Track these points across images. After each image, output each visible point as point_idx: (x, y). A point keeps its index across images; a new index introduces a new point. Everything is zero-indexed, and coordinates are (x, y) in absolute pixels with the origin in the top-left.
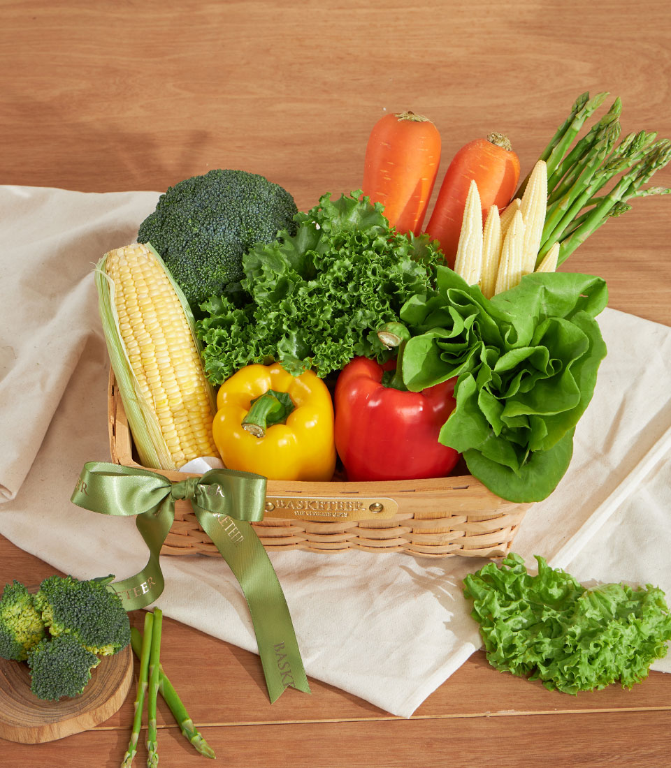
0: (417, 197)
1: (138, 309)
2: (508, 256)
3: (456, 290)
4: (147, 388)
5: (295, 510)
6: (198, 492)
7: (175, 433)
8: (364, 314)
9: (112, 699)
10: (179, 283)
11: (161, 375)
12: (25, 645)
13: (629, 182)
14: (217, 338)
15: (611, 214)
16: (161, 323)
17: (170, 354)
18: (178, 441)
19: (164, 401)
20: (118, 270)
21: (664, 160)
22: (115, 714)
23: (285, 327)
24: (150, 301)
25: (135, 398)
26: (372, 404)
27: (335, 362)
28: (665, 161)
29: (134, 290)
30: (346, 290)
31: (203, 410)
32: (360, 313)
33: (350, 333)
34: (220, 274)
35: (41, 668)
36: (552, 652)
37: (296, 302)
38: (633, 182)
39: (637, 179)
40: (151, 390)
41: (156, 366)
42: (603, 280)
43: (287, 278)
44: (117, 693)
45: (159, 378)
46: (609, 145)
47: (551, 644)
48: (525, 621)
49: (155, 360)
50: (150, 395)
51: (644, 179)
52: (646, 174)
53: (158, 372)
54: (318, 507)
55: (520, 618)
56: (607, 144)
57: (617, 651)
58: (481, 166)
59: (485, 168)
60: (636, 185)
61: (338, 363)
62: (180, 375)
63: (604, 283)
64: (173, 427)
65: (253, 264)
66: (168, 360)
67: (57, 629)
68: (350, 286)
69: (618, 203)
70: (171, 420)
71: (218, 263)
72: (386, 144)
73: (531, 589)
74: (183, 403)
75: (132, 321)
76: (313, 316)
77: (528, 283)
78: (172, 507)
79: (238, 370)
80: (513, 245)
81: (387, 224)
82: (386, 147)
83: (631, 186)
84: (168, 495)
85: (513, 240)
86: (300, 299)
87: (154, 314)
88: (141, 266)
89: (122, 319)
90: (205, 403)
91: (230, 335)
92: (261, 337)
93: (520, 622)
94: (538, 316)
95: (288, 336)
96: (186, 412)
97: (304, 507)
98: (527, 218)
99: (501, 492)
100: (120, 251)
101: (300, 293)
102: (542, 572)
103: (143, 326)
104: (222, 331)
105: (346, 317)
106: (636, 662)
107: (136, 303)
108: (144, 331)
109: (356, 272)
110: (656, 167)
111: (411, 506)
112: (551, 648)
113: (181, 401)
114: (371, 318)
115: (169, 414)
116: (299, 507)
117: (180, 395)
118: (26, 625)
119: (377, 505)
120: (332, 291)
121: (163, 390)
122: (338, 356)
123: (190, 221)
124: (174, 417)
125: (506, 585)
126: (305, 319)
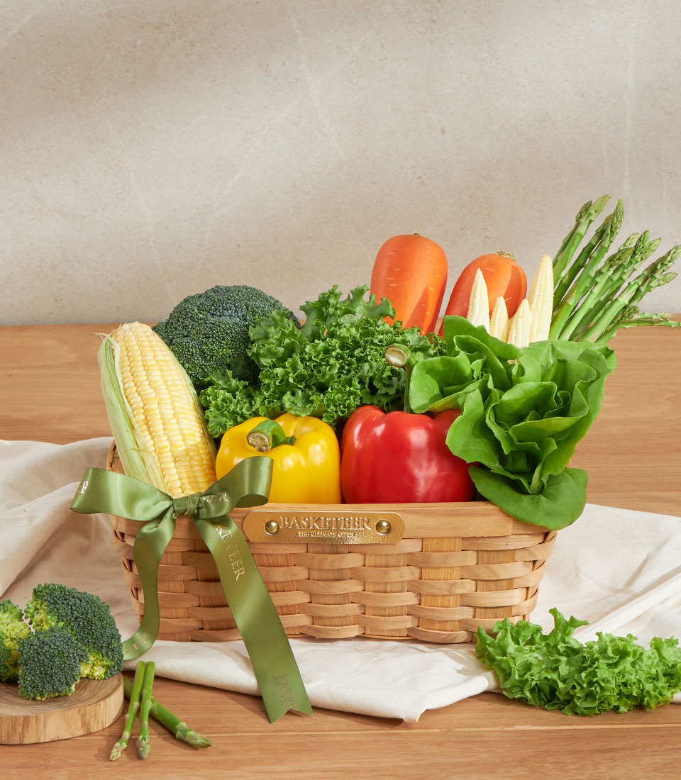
0: (423, 305)
1: (142, 368)
2: (514, 334)
3: (462, 336)
4: (149, 437)
5: (299, 530)
6: (201, 505)
7: (177, 477)
8: (371, 367)
9: (102, 702)
10: (183, 364)
11: (164, 424)
12: (12, 652)
13: (636, 286)
14: (222, 396)
15: (619, 318)
16: (166, 382)
17: (174, 409)
18: (179, 484)
19: (167, 447)
20: (124, 340)
21: (669, 259)
22: (104, 729)
23: (291, 380)
24: (154, 363)
25: (136, 447)
26: (379, 430)
27: (342, 406)
28: (670, 262)
29: (139, 353)
30: (351, 356)
31: (205, 462)
32: (366, 366)
33: (356, 382)
34: (225, 351)
35: (32, 652)
36: (569, 673)
37: (303, 360)
38: (640, 286)
39: (643, 284)
40: (153, 438)
41: (159, 416)
42: (610, 349)
43: (293, 343)
44: (108, 700)
45: (162, 427)
46: (612, 231)
47: (568, 663)
48: (540, 658)
49: (158, 411)
50: (152, 443)
51: (650, 282)
52: (653, 277)
53: (160, 422)
54: (323, 528)
55: (536, 655)
56: (609, 230)
57: (638, 667)
58: (487, 269)
59: (491, 270)
60: (643, 289)
61: (344, 407)
62: (183, 426)
63: (612, 352)
64: (174, 471)
65: (259, 334)
66: (172, 412)
67: (50, 621)
68: (356, 352)
69: (625, 307)
70: (173, 464)
71: (224, 339)
72: (393, 253)
73: (548, 642)
74: (186, 450)
75: (135, 380)
76: (319, 372)
77: (535, 348)
78: (173, 521)
79: (242, 422)
80: (520, 325)
81: (394, 313)
82: (393, 255)
83: (638, 290)
84: (169, 508)
85: (520, 320)
86: (307, 357)
87: (159, 373)
88: (147, 336)
89: (125, 380)
90: (207, 457)
91: (235, 398)
92: (266, 394)
93: (536, 658)
94: (545, 365)
95: (293, 394)
96: (188, 458)
97: (309, 527)
98: (533, 307)
99: (512, 509)
100: (126, 326)
101: (307, 350)
102: (558, 623)
103: (147, 382)
104: (227, 394)
105: (353, 372)
106: (658, 679)
107: (141, 364)
108: (148, 387)
109: (362, 343)
110: (661, 268)
111: (419, 528)
112: (568, 668)
113: (183, 448)
114: (378, 370)
115: (171, 459)
116: (304, 526)
117: (182, 443)
118: (16, 631)
119: (385, 524)
120: (338, 351)
121: (165, 438)
122: (345, 401)
123: (196, 310)
124: (175, 462)
125: (520, 640)
126: (311, 376)
